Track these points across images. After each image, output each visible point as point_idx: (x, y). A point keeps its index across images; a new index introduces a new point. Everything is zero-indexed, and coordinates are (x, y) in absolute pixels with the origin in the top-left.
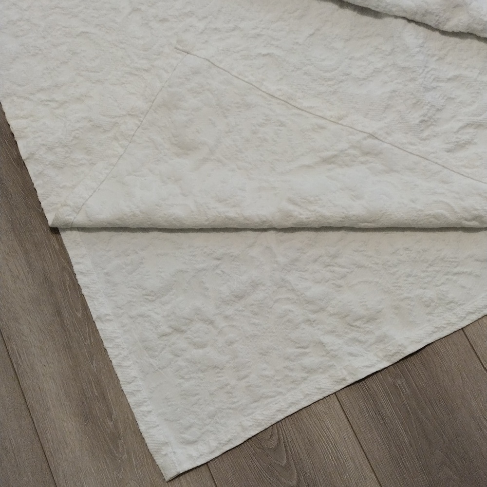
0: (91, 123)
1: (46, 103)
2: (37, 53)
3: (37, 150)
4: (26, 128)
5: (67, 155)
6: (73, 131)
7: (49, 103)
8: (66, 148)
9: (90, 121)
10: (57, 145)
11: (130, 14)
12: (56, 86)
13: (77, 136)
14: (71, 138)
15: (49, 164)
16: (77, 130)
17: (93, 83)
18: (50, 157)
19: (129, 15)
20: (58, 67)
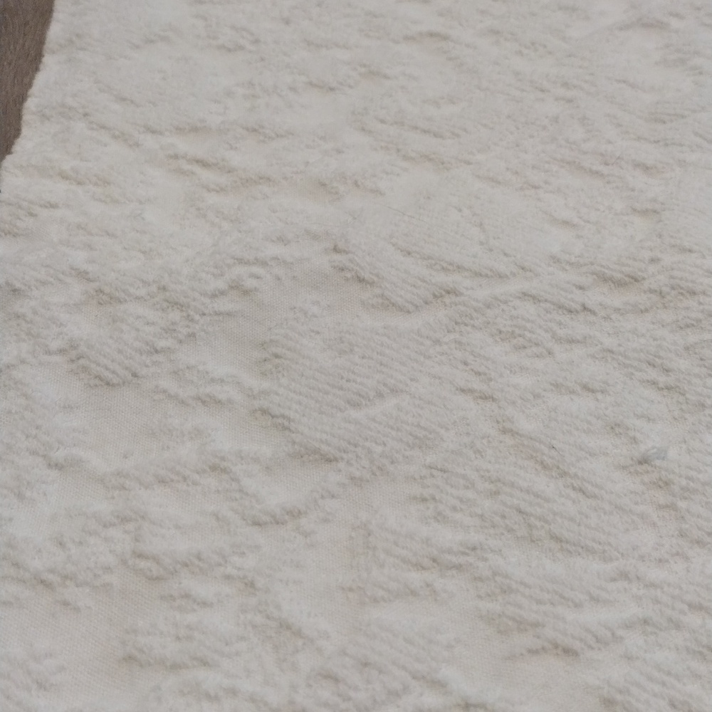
0: (337, 257)
1: (186, 167)
2: (242, 48)
3: (44, 283)
4: (53, 206)
5: (162, 344)
6: (241, 261)
7: (197, 169)
8: (175, 315)
9: (336, 250)
10: (142, 292)
11: (624, 27)
12: (255, 130)
13: (250, 283)
14: (221, 284)
15: (62, 351)
16: (264, 264)
17: (406, 158)
18: (83, 327)
19: (621, 29)
20: (293, 89)
